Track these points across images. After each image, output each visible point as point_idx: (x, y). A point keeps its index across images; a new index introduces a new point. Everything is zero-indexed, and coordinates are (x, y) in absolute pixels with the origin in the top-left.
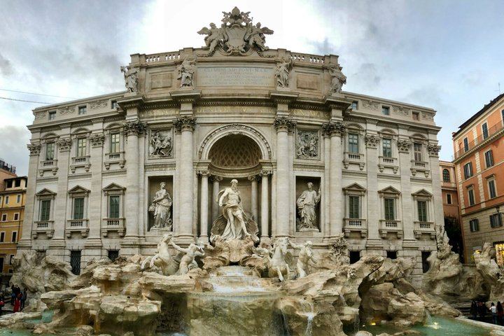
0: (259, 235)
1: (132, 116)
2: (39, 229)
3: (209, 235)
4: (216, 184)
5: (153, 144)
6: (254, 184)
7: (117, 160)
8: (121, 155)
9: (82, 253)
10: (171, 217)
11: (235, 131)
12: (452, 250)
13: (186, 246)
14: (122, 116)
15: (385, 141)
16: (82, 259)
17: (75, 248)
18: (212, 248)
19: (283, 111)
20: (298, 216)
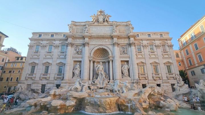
0: (109, 79)
1: (70, 40)
2: (29, 76)
3: (93, 79)
4: (95, 63)
5: (76, 50)
6: (107, 63)
7: (63, 54)
8: (65, 53)
9: (46, 85)
10: (80, 74)
11: (101, 47)
12: (184, 83)
13: (85, 83)
14: (67, 40)
15: (150, 46)
16: (46, 87)
17: (43, 84)
18: (94, 83)
19: (115, 40)
20: (122, 73)
